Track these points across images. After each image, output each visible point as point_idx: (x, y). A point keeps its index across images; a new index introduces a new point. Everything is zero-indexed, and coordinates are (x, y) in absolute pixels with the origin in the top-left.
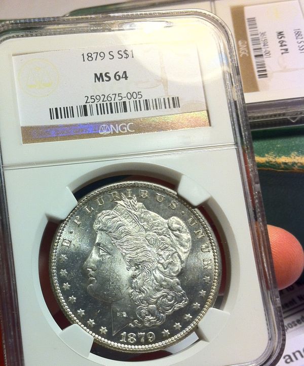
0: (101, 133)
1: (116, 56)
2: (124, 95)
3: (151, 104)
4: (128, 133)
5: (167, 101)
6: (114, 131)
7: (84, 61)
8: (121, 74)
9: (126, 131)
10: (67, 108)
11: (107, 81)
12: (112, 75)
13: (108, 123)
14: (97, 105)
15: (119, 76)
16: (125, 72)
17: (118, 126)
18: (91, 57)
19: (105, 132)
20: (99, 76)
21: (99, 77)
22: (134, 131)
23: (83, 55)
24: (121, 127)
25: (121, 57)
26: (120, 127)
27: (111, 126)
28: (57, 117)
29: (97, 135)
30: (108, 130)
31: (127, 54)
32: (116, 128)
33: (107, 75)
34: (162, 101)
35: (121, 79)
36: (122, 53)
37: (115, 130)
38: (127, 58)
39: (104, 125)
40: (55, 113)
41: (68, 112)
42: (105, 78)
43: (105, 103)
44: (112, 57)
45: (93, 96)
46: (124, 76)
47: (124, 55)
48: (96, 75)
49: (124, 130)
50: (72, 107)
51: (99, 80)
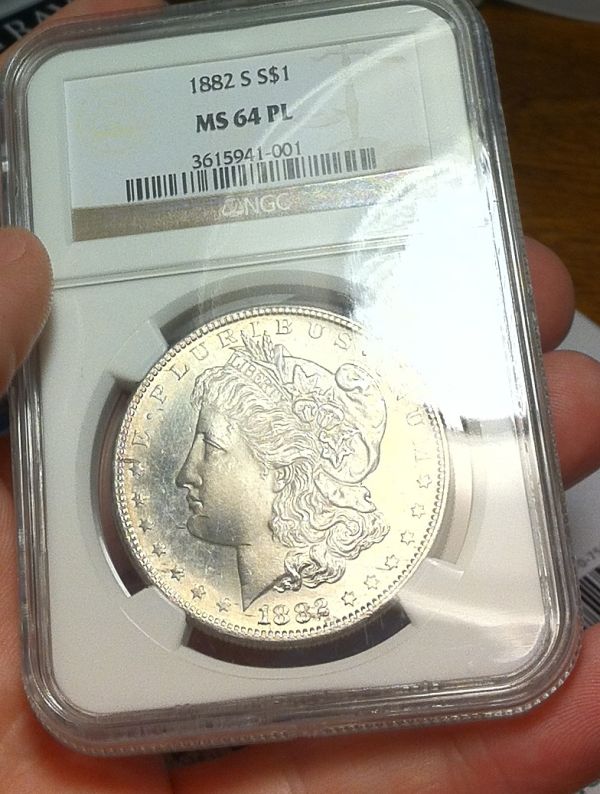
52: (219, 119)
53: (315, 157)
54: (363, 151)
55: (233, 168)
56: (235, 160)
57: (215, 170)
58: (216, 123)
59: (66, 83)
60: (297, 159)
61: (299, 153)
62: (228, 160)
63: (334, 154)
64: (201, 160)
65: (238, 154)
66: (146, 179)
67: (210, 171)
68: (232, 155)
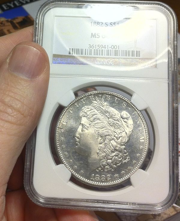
52: (97, 35)
53: (123, 51)
54: (137, 51)
55: (100, 50)
56: (101, 48)
57: (94, 50)
58: (97, 36)
59: (55, 17)
60: (118, 50)
61: (119, 49)
62: (98, 47)
63: (129, 51)
64: (91, 46)
65: (102, 46)
66: (75, 49)
67: (93, 50)
68: (100, 46)
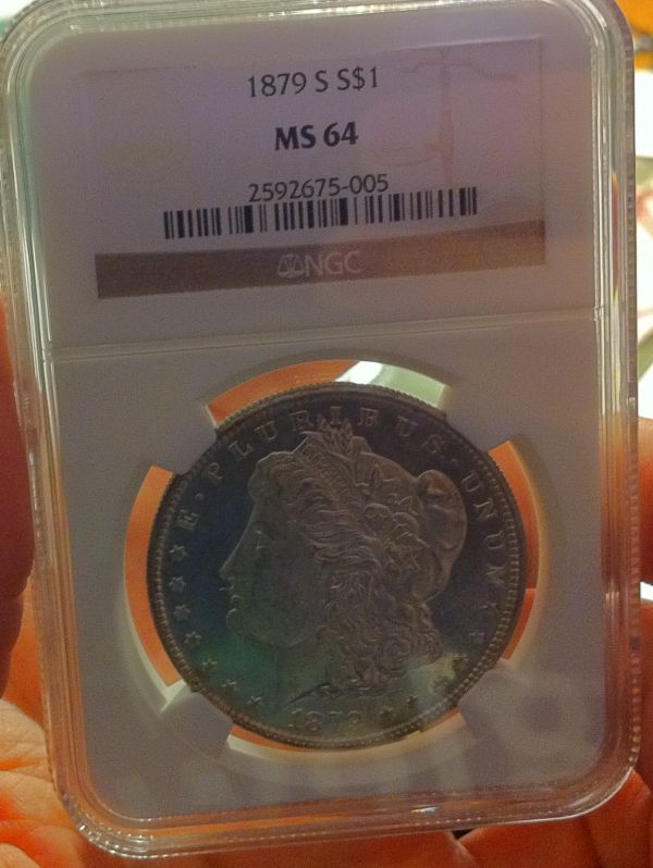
0: (283, 274)
1: (334, 82)
2: (344, 182)
3: (407, 206)
4: (346, 276)
5: (446, 198)
6: (312, 271)
7: (253, 95)
8: (340, 129)
9: (341, 272)
10: (205, 211)
11: (304, 146)
12: (318, 133)
13: (301, 250)
14: (276, 206)
15: (336, 134)
16: (351, 126)
17: (324, 257)
18: (270, 85)
19: (291, 273)
20: (286, 134)
21: (286, 138)
22: (358, 271)
23: (252, 80)
24: (330, 261)
25: (344, 85)
26: (327, 259)
27: (308, 258)
28: (181, 235)
29: (273, 279)
30: (298, 268)
31: (359, 78)
32: (317, 263)
33: (309, 131)
34: (435, 196)
35: (341, 142)
36: (348, 75)
37: (315, 266)
38: (359, 88)
39: (290, 256)
40: (177, 223)
41: (208, 221)
42: (302, 140)
43: (296, 201)
44: (322, 86)
45: (270, 184)
46: (348, 135)
47: (354, 82)
48: (280, 132)
49: (336, 269)
50: (218, 210)
51: (286, 144)
